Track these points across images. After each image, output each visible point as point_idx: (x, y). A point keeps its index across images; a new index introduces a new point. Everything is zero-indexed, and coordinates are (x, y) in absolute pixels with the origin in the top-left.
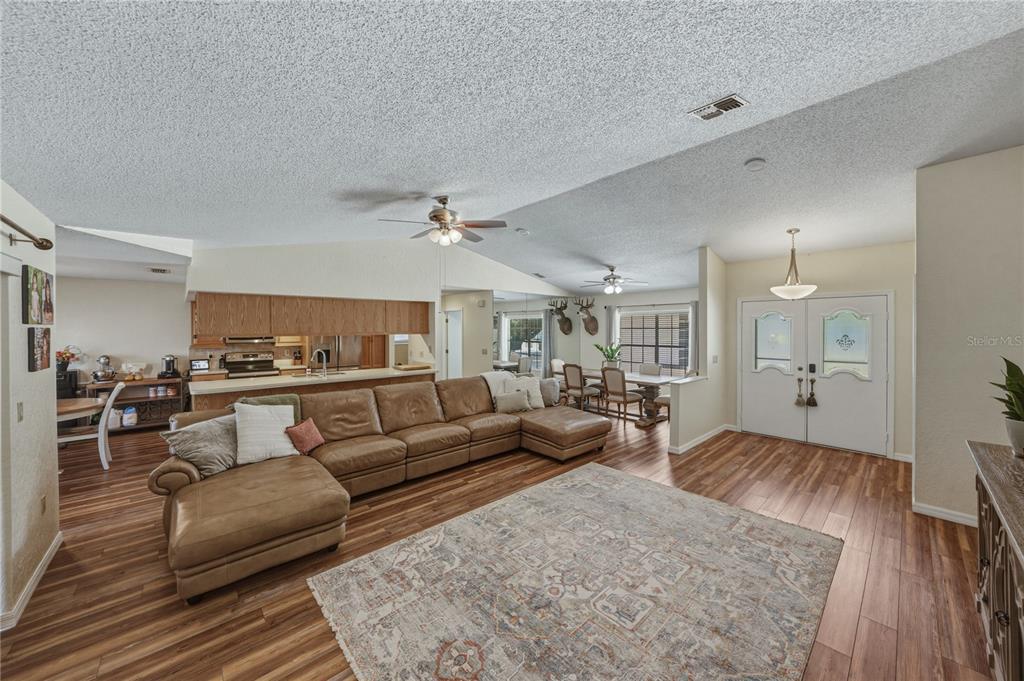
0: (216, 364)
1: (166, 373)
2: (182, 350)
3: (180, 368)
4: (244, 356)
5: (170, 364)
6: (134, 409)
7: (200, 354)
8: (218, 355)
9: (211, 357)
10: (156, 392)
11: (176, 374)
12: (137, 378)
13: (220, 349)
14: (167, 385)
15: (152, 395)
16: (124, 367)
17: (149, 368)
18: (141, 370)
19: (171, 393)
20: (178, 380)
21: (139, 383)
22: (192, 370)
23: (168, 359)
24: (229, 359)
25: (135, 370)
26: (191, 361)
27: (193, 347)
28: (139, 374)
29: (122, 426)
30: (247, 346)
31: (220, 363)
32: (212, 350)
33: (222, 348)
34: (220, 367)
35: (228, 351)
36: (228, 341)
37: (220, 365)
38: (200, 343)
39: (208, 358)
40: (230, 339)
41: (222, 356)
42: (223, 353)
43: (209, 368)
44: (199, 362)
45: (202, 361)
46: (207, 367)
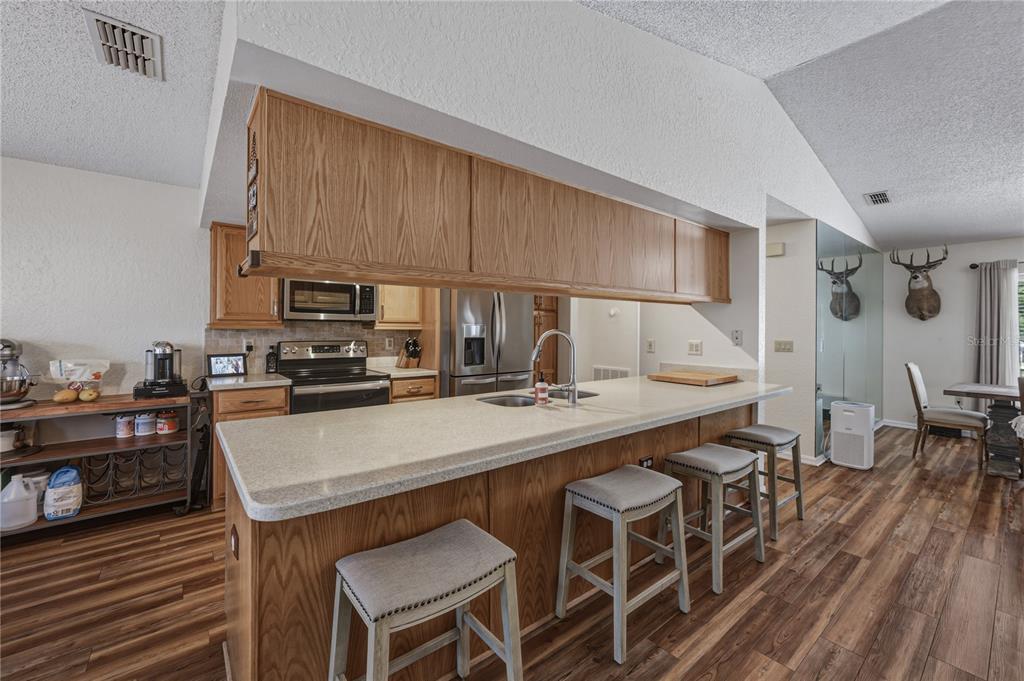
0: (258, 364)
1: (154, 384)
2: (189, 331)
3: (186, 372)
4: (316, 349)
5: (163, 363)
6: (73, 473)
7: (227, 342)
8: (263, 345)
9: (250, 348)
10: (131, 425)
11: (177, 387)
12: (84, 396)
13: (266, 332)
14: (158, 413)
15: (122, 433)
16: (54, 367)
17: (117, 371)
18: (97, 376)
19: (164, 428)
20: (182, 401)
21: (88, 410)
22: (211, 376)
23: (159, 351)
24: (287, 354)
25: (82, 376)
26: (209, 357)
27: (216, 327)
28: (95, 387)
29: (42, 518)
30: (318, 330)
31: (268, 362)
32: (253, 335)
33: (272, 331)
34: (268, 372)
35: (285, 339)
36: (288, 314)
37: (268, 367)
38: (230, 317)
39: (244, 351)
40: (293, 309)
41: (272, 347)
42: (274, 340)
43: (245, 373)
44: (226, 358)
45: (231, 358)
46: (241, 370)
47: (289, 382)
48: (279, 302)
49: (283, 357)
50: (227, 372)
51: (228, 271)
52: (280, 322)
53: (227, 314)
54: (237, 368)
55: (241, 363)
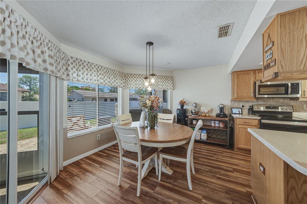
0: (246, 111)
1: (220, 114)
2: (227, 102)
3: (227, 112)
4: (267, 108)
5: (222, 109)
6: (205, 131)
7: (236, 104)
8: (247, 106)
9: (243, 106)
10: (215, 123)
11: (225, 116)
12: (207, 115)
13: (248, 102)
14: (220, 121)
15: (213, 125)
16: (202, 108)
17: (212, 110)
18: (209, 111)
19: (221, 125)
20: (227, 119)
21: (208, 118)
23: (221, 106)
24: (255, 109)
25: (206, 111)
26: (232, 108)
27: (234, 100)
28: (208, 113)
29: (201, 138)
30: (268, 101)
31: (249, 111)
32: (244, 102)
33: (250, 101)
34: (249, 114)
35: (255, 104)
36: (257, 96)
37: (249, 112)
38: (238, 97)
39: (241, 107)
40: (259, 94)
41: (250, 106)
42: (251, 104)
43: (242, 114)
44: (236, 109)
45: (238, 109)
46: (241, 113)
47: (259, 118)
48: (254, 92)
49: (254, 110)
50: (237, 113)
51: (237, 84)
52: (254, 98)
53: (237, 96)
54: (239, 112)
55: (240, 111)
